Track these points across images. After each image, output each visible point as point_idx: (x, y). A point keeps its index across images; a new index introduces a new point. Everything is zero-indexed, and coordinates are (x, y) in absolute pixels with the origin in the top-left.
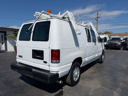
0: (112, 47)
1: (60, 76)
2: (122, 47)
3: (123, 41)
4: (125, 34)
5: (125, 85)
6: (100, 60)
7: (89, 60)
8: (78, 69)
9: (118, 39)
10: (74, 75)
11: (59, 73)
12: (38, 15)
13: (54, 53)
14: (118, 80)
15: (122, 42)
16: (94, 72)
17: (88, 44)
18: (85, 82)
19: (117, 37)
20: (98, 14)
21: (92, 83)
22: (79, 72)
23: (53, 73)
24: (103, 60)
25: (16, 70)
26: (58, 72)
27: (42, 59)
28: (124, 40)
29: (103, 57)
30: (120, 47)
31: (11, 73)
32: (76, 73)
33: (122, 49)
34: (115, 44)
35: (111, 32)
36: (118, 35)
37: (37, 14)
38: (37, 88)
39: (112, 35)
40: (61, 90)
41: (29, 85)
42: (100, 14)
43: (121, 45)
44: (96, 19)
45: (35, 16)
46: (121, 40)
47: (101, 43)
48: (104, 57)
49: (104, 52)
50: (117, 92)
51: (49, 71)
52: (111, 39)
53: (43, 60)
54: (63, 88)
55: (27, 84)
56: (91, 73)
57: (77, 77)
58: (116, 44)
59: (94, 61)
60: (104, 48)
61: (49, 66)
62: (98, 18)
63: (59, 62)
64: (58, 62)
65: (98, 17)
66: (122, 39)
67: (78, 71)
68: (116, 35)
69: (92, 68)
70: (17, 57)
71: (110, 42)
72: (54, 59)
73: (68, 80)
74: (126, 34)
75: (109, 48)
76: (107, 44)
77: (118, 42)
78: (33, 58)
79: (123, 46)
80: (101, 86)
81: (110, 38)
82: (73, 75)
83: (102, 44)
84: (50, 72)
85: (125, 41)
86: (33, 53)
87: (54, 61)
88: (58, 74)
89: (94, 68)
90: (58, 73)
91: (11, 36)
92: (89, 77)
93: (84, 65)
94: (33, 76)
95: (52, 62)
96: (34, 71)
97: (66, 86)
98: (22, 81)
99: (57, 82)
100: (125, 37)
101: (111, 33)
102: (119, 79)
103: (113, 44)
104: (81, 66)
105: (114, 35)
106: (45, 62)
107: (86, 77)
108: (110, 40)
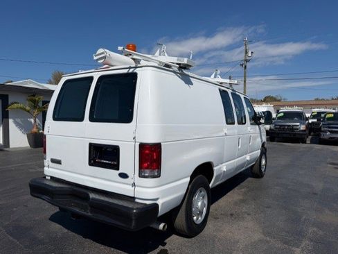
0: (285, 135)
1: (161, 212)
2: (310, 135)
3: (310, 121)
4: (315, 102)
5: (321, 233)
6: (256, 170)
7: (230, 170)
8: (204, 193)
9: (300, 116)
10: (193, 209)
11: (160, 202)
12: (105, 57)
13: (147, 152)
14: (302, 219)
15: (309, 123)
16: (243, 201)
17: (227, 129)
18: (220, 227)
19: (296, 109)
20: (246, 52)
21: (239, 230)
22: (206, 202)
23: (145, 204)
24: (263, 170)
25: (44, 197)
26: (157, 199)
27: (116, 167)
28: (314, 117)
29: (263, 162)
30: (303, 136)
31: (26, 206)
32: (200, 204)
33: (308, 141)
34: (292, 129)
35: (279, 98)
36: (298, 105)
37: (103, 53)
38: (98, 245)
39: (284, 106)
40: (161, 247)
41: (77, 235)
42: (252, 53)
43: (307, 132)
44: (242, 65)
45: (95, 58)
46: (307, 119)
47: (257, 126)
48: (266, 162)
49: (266, 149)
50: (303, 250)
51: (134, 198)
52: (282, 114)
53: (118, 169)
54: (166, 244)
55: (71, 233)
56: (236, 204)
57: (201, 213)
58: (295, 127)
59: (241, 173)
60: (264, 138)
61: (134, 185)
62: (247, 61)
63: (159, 176)
64: (156, 174)
65: (248, 58)
66: (308, 115)
67: (203, 197)
68: (292, 106)
69: (236, 190)
70: (47, 162)
71: (280, 124)
72: (147, 168)
73: (180, 221)
74: (317, 102)
75: (276, 139)
76: (272, 128)
77: (298, 124)
78: (90, 164)
79: (312, 133)
80: (262, 236)
81: (278, 112)
82: (191, 209)
83: (260, 129)
84: (137, 200)
85: (315, 120)
86: (92, 153)
87: (147, 173)
88: (156, 206)
89: (243, 190)
90: (157, 202)
91: (21, 108)
92: (232, 215)
93: (218, 183)
94: (91, 212)
95: (140, 176)
96: (93, 199)
97: (174, 237)
98: (58, 226)
99: (151, 226)
100: (316, 110)
101: (279, 101)
102: (304, 217)
103: (286, 127)
104: (210, 185)
105: (288, 106)
106: (124, 176)
107: (223, 213)
108: (280, 118)
